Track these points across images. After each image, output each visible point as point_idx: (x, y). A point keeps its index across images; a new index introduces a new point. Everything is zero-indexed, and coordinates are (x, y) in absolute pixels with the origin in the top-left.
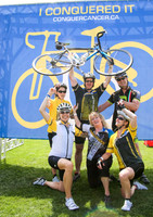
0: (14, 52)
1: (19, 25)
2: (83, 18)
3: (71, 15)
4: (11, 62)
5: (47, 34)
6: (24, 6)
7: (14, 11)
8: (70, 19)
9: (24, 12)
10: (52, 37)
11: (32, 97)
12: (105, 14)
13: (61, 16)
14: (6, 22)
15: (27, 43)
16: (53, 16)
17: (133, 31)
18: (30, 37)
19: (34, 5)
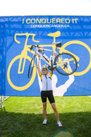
0: (8, 45)
1: (10, 29)
2: (48, 26)
3: (41, 24)
4: (6, 51)
5: (27, 35)
6: (13, 17)
7: (7, 20)
8: (41, 26)
9: (13, 21)
10: (30, 37)
11: (19, 72)
12: (61, 24)
13: (35, 24)
14: (2, 26)
15: (16, 40)
16: (31, 24)
17: (77, 34)
18: (17, 36)
19: (19, 17)
